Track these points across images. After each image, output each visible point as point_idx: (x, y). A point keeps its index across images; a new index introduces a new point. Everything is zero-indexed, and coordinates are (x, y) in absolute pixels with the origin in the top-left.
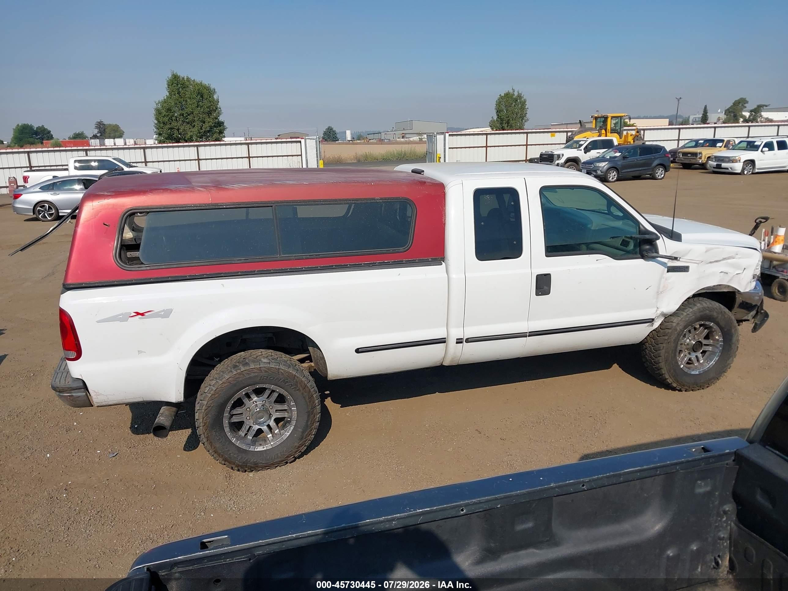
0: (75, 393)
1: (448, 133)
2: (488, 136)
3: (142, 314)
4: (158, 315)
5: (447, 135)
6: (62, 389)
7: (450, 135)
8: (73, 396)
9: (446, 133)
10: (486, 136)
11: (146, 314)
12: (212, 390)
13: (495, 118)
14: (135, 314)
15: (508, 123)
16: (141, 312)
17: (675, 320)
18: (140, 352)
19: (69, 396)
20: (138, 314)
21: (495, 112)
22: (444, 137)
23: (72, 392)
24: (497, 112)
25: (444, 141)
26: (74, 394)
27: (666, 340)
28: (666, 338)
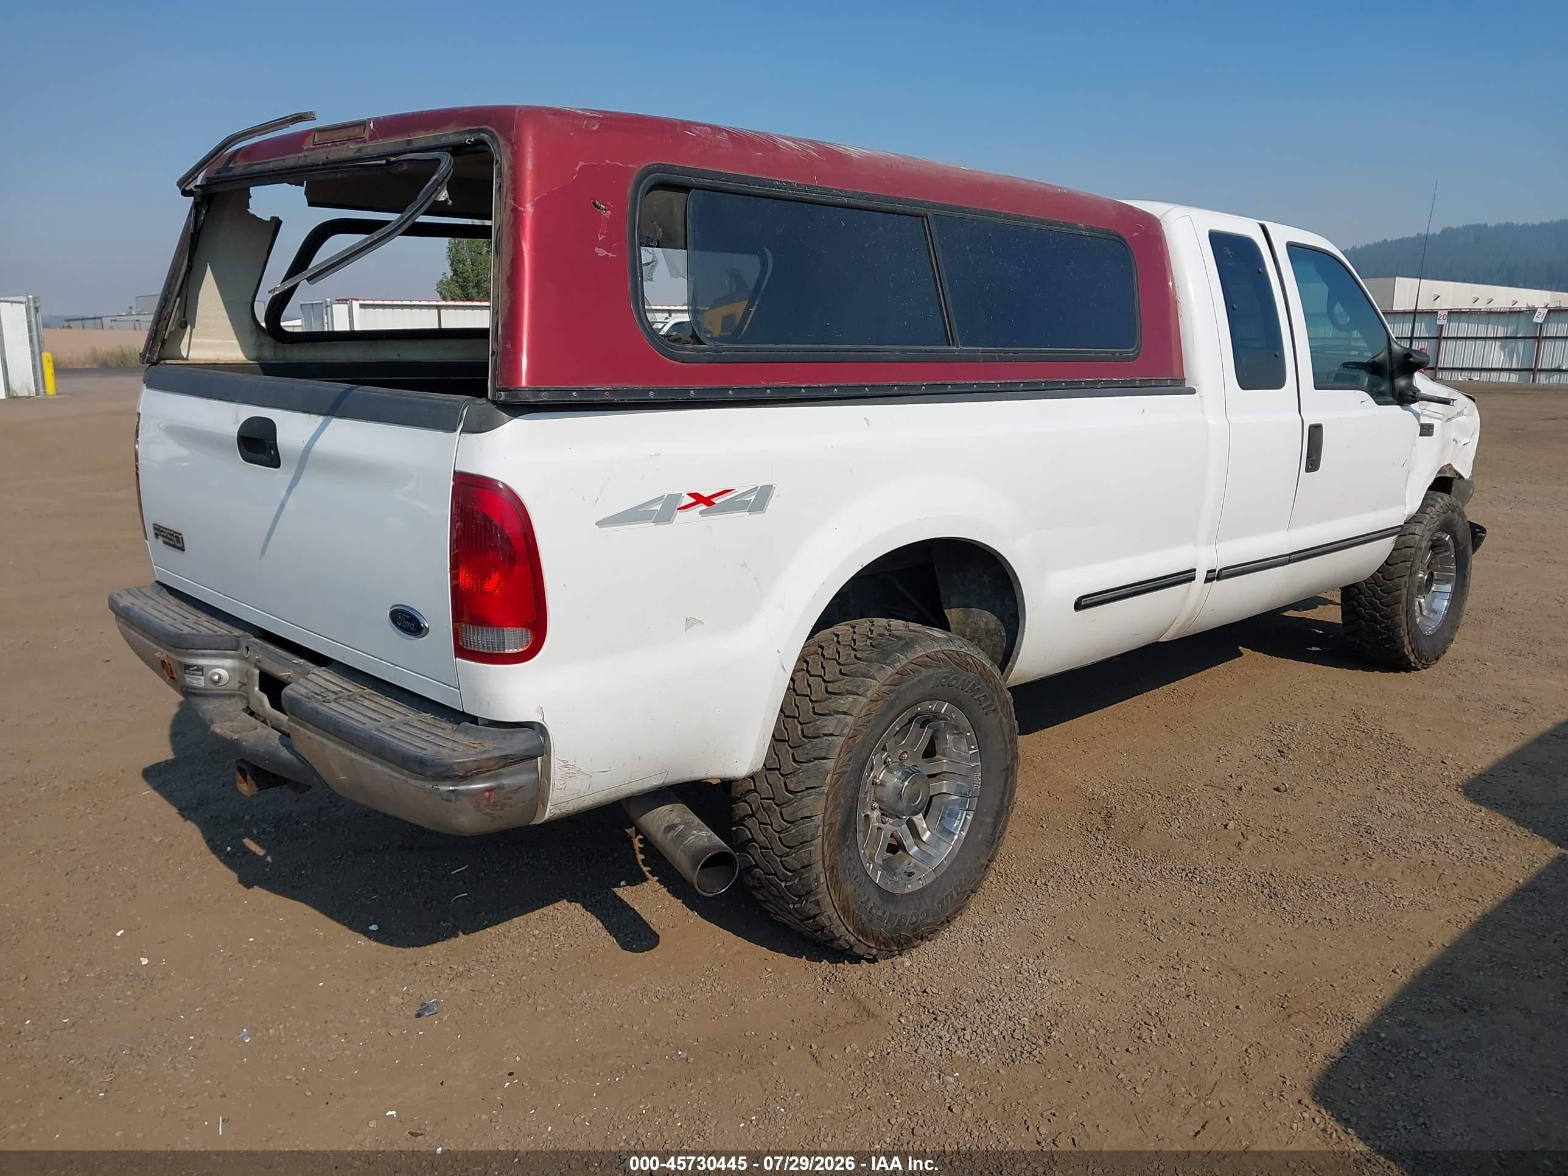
0: (511, 774)
1: (357, 300)
2: (442, 311)
3: (708, 501)
4: (738, 505)
5: (356, 304)
6: (475, 765)
7: (362, 306)
8: (501, 787)
9: (352, 299)
10: (436, 311)
11: (717, 501)
12: (847, 724)
13: (450, 274)
14: (693, 500)
15: (478, 285)
16: (706, 494)
17: (1418, 529)
18: (690, 622)
19: (489, 790)
20: (698, 499)
21: (448, 263)
22: (349, 308)
23: (502, 774)
24: (452, 264)
25: (349, 317)
26: (505, 781)
27: (1408, 568)
28: (1409, 564)
